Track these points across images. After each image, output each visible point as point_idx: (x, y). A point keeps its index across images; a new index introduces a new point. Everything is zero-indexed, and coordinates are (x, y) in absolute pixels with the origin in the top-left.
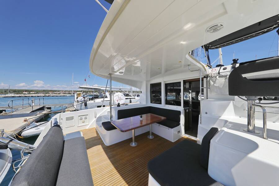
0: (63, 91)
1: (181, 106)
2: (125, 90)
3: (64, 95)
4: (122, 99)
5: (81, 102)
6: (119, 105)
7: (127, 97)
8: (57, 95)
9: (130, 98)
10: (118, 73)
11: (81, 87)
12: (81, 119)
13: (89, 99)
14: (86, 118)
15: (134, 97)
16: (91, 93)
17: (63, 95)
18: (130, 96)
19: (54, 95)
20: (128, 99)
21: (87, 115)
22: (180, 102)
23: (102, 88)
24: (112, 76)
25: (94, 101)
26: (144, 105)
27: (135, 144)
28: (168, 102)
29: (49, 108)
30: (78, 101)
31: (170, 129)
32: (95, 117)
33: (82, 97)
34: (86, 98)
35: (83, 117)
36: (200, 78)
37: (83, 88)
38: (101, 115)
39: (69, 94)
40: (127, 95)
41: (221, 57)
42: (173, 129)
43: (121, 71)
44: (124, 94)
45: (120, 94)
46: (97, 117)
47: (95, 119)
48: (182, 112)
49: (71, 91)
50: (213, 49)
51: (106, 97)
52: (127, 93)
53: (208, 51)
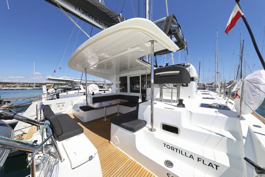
0: (20, 83)
1: (139, 93)
2: (100, 83)
3: (23, 88)
4: (96, 90)
5: (52, 93)
6: (93, 94)
7: (101, 89)
8: (12, 88)
9: (104, 90)
10: (92, 68)
11: (50, 79)
12: (59, 106)
13: (62, 91)
14: (63, 106)
15: (108, 89)
16: (59, 86)
17: (21, 88)
18: (104, 88)
19: (7, 88)
20: (102, 90)
21: (64, 103)
22: (139, 90)
23: (75, 81)
24: (87, 70)
25: (67, 93)
26: (115, 93)
27: (106, 119)
28: (132, 91)
29: (9, 102)
30: (48, 93)
31: (131, 108)
32: (72, 105)
33: (54, 89)
34: (58, 90)
35: (61, 105)
36: (146, 75)
37: (54, 79)
38: (77, 103)
39: (30, 86)
40: (101, 87)
41: (173, 58)
42: (133, 108)
43: (94, 66)
44: (99, 86)
45: (94, 86)
46: (74, 104)
47: (72, 107)
48: (140, 97)
49: (32, 83)
50: (158, 55)
51: (80, 89)
52: (102, 85)
53: (155, 56)
